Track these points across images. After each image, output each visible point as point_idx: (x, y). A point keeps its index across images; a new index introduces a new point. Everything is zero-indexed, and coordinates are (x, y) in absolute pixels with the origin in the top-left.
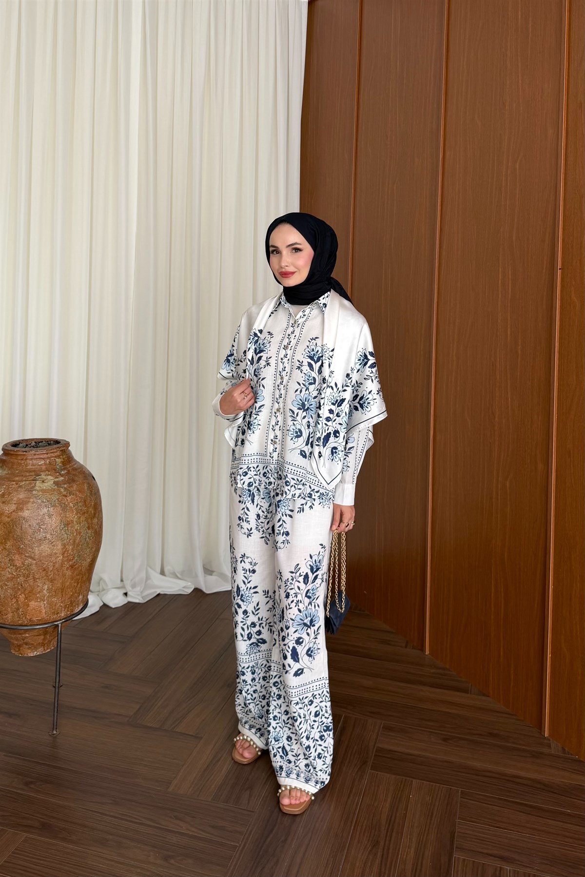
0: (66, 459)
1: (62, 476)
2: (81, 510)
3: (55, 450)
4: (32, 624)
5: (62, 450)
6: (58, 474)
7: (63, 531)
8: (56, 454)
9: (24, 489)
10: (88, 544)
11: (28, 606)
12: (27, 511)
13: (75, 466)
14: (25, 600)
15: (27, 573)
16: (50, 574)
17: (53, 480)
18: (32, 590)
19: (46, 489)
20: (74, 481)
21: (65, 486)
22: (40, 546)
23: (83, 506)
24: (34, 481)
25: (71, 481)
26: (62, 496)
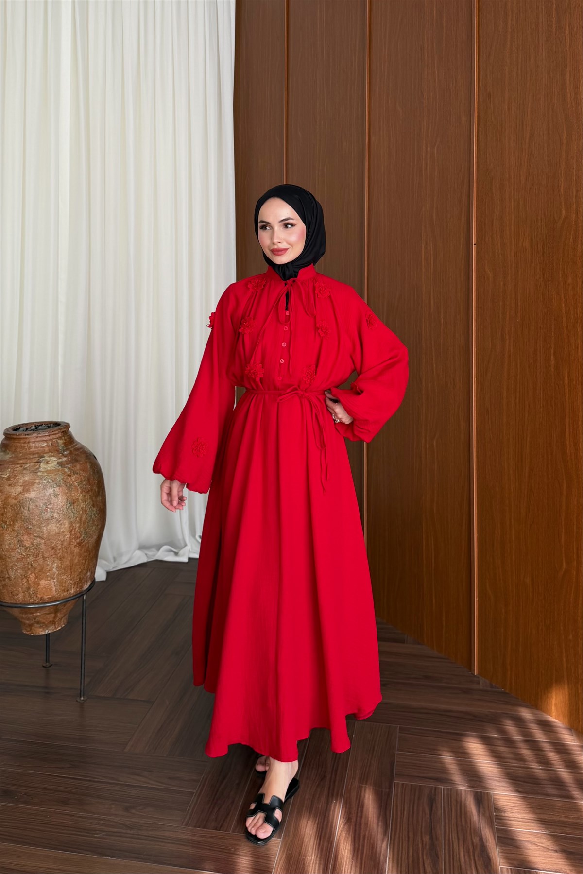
0: (68, 440)
1: (65, 456)
2: (85, 488)
3: (57, 432)
4: (43, 602)
5: (61, 433)
6: (61, 455)
7: (69, 510)
8: (57, 436)
9: (29, 472)
10: (93, 521)
11: (39, 584)
12: (33, 492)
13: (76, 447)
14: (35, 580)
15: (36, 553)
16: (58, 552)
17: (57, 461)
18: (42, 569)
19: (50, 470)
20: (76, 461)
21: (69, 466)
22: (48, 526)
23: (87, 484)
24: (39, 463)
25: (74, 461)
26: (66, 476)
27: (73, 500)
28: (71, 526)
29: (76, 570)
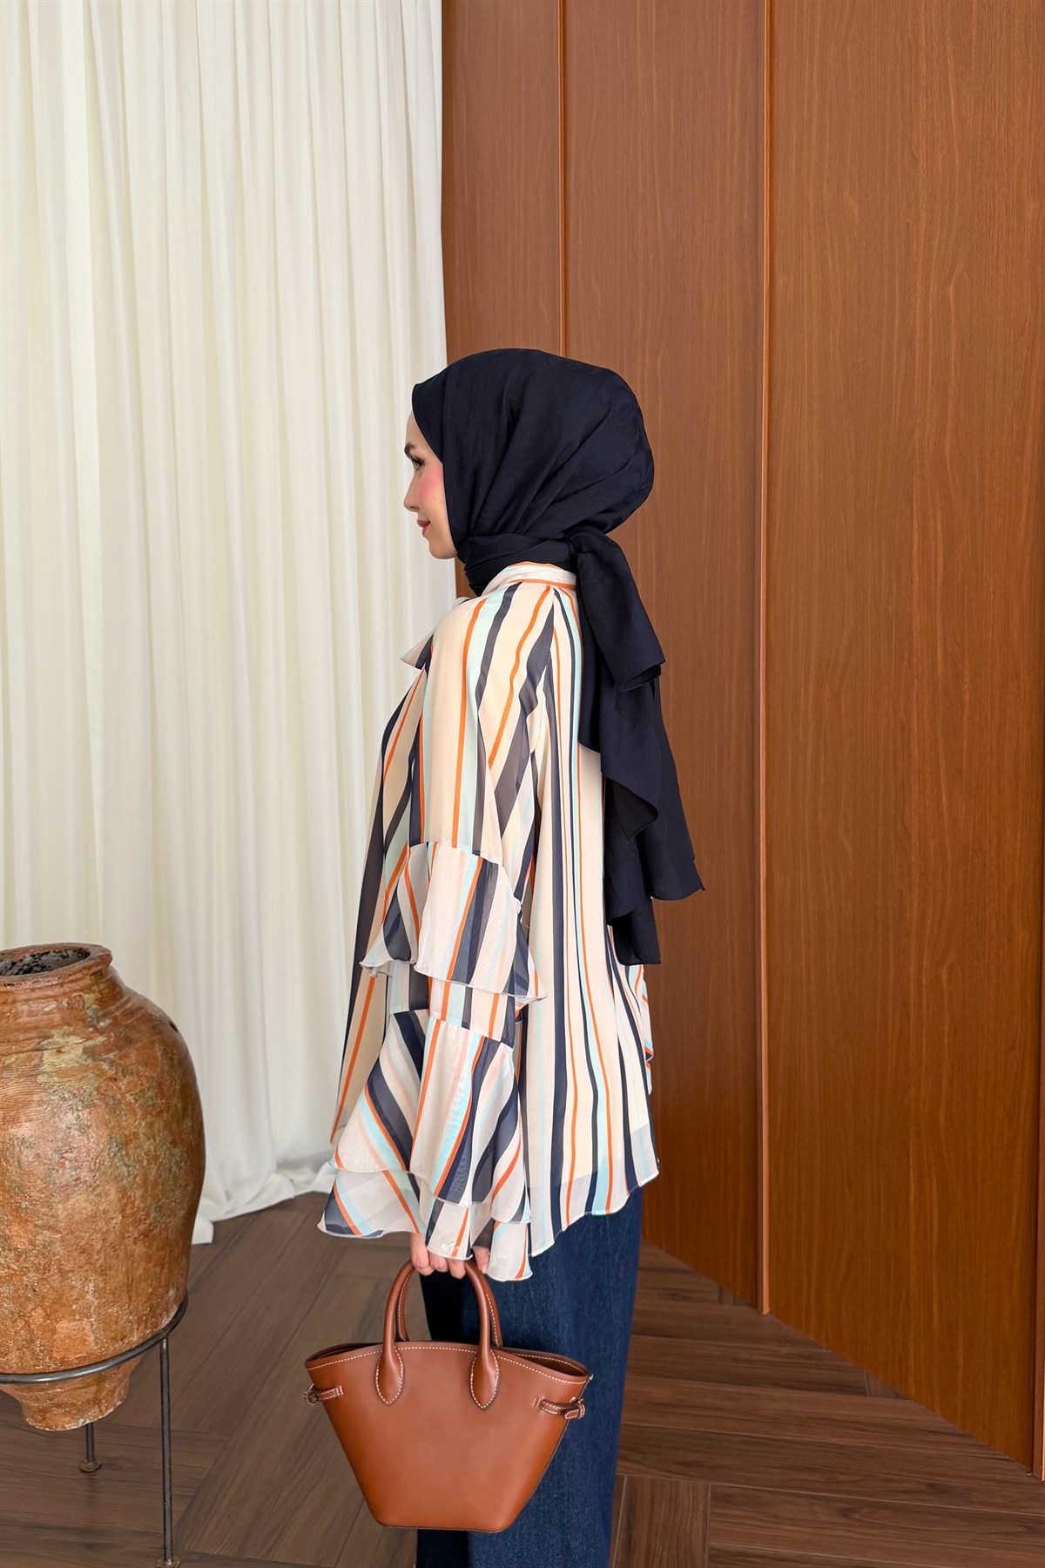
0: (106, 991)
1: (101, 1032)
2: (153, 1105)
3: (79, 976)
4: (67, 1368)
5: (91, 975)
6: (91, 1029)
7: (116, 1160)
8: (81, 983)
9: (15, 1074)
10: (176, 1178)
11: (54, 1331)
12: (28, 1124)
13: (128, 1006)
14: (45, 1321)
15: (43, 1263)
16: (96, 1257)
17: (82, 1046)
18: (60, 1298)
19: (67, 1069)
20: (129, 1041)
21: (111, 1056)
22: (69, 1201)
23: (156, 1095)
24: (38, 1052)
25: (122, 1043)
26: (105, 1080)
27: (125, 1136)
28: (123, 1197)
29: (140, 1291)
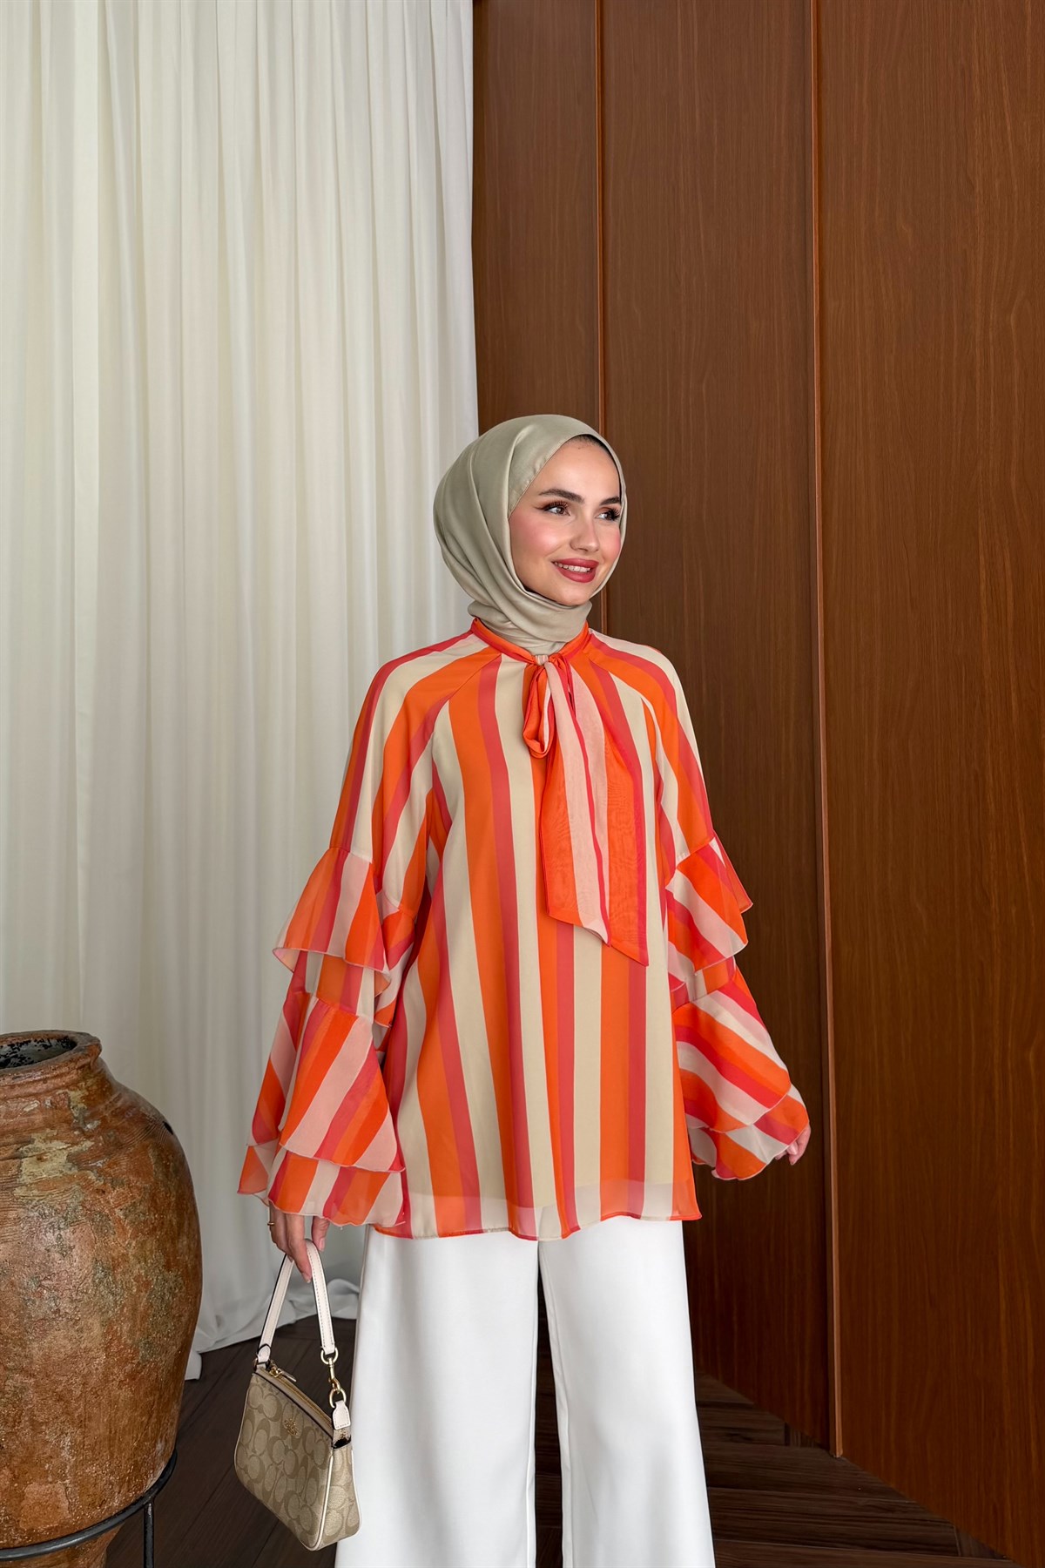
0: (95, 1087)
1: (88, 1136)
2: (145, 1222)
3: (64, 1070)
4: (34, 1541)
5: (79, 1068)
6: (76, 1133)
7: (102, 1287)
10: (169, 1307)
11: (22, 1497)
13: (119, 1104)
14: (12, 1485)
15: (12, 1414)
16: (74, 1405)
17: (65, 1152)
18: (31, 1456)
19: (48, 1181)
20: (120, 1146)
21: (99, 1164)
22: (44, 1337)
23: (149, 1209)
24: (16, 1160)
25: (112, 1148)
26: (92, 1192)
27: (113, 1259)
28: (108, 1332)
29: (123, 1445)
